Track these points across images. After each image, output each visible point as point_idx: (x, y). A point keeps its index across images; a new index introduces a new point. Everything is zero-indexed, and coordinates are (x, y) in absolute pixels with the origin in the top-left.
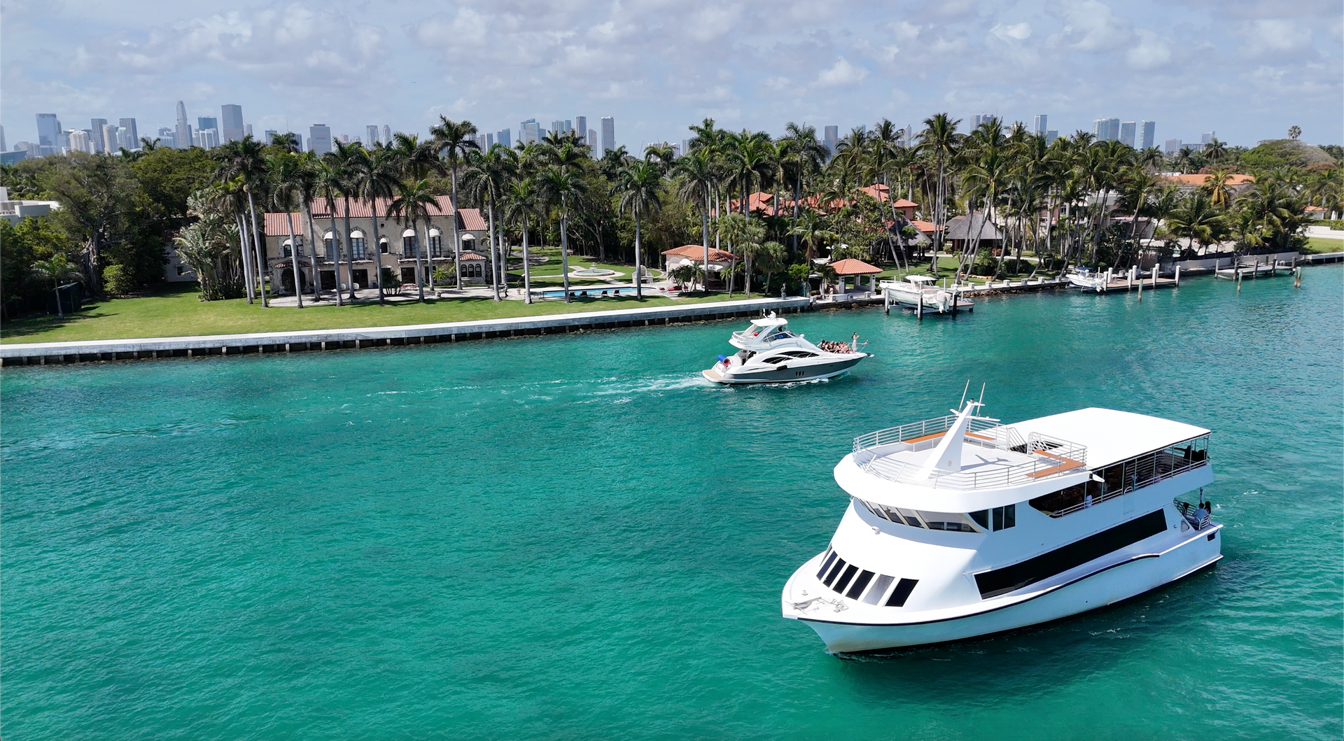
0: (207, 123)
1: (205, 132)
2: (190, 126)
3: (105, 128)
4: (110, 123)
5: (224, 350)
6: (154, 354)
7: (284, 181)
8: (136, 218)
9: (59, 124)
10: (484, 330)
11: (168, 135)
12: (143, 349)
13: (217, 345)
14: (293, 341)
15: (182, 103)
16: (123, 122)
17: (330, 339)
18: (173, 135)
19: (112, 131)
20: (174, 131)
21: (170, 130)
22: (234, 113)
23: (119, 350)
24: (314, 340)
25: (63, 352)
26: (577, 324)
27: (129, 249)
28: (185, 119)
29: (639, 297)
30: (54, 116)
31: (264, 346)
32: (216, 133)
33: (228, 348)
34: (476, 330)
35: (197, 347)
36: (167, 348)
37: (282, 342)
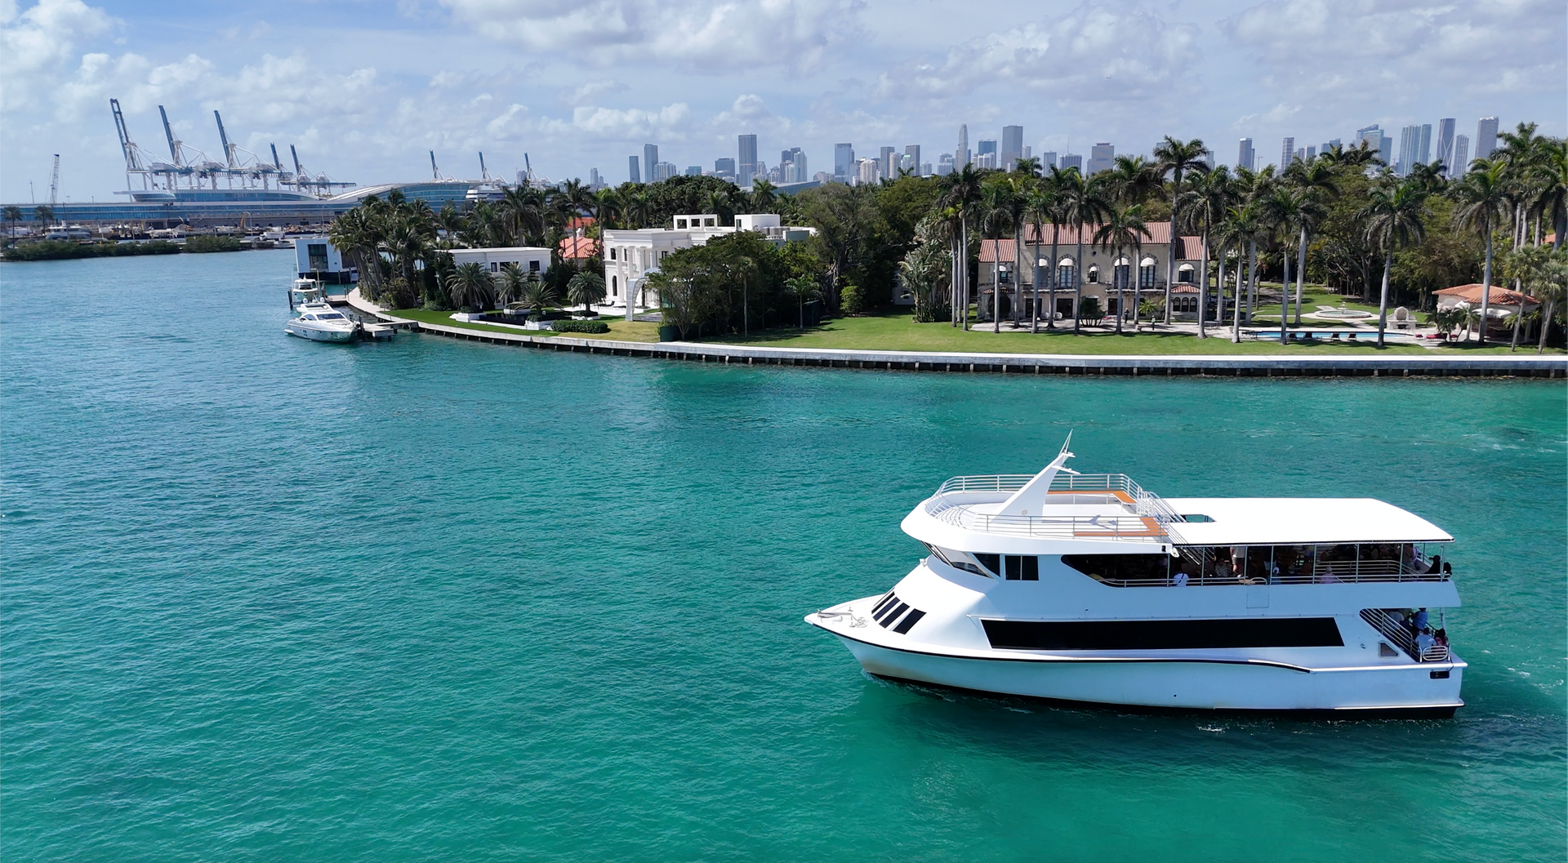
0: (987, 147)
1: (984, 157)
2: (970, 151)
3: (891, 156)
4: (896, 151)
5: (917, 365)
6: (861, 364)
7: (995, 208)
8: (873, 243)
9: (853, 153)
10: (1171, 365)
11: (948, 161)
12: (854, 359)
13: (912, 360)
14: (977, 362)
15: (965, 127)
16: (909, 149)
17: (1011, 363)
18: (953, 161)
19: (898, 158)
20: (954, 157)
21: (950, 156)
22: (1015, 134)
23: (835, 358)
24: (997, 362)
25: (794, 357)
26: (1282, 367)
27: (864, 272)
28: (966, 144)
29: (1380, 344)
30: (850, 145)
31: (951, 365)
32: (994, 158)
33: (920, 364)
34: (1161, 365)
35: (895, 360)
36: (871, 360)
37: (967, 362)
